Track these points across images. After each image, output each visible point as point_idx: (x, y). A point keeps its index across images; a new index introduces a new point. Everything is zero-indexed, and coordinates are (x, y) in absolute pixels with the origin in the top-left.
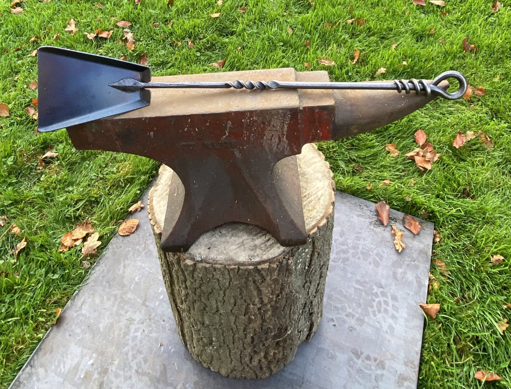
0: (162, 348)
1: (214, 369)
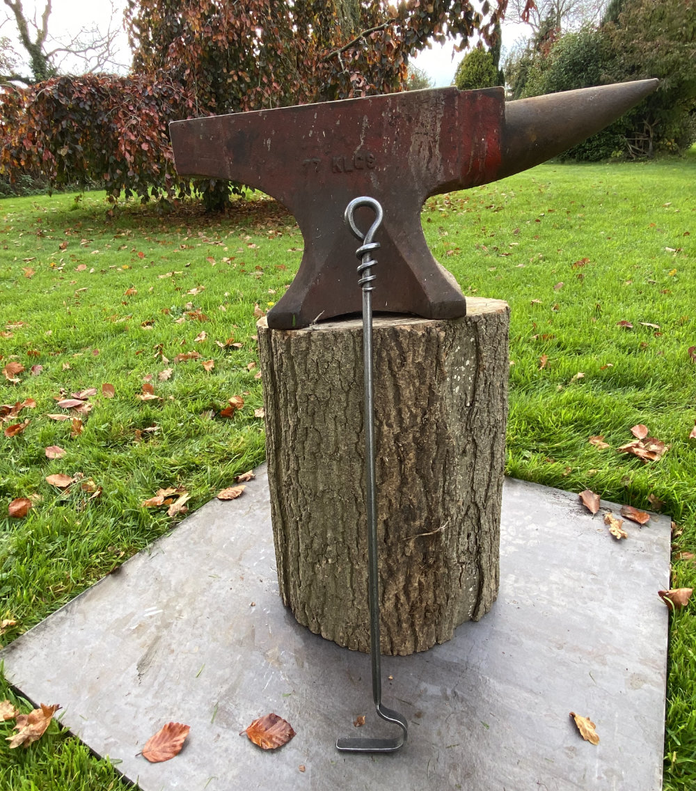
0: (254, 609)
1: (327, 631)
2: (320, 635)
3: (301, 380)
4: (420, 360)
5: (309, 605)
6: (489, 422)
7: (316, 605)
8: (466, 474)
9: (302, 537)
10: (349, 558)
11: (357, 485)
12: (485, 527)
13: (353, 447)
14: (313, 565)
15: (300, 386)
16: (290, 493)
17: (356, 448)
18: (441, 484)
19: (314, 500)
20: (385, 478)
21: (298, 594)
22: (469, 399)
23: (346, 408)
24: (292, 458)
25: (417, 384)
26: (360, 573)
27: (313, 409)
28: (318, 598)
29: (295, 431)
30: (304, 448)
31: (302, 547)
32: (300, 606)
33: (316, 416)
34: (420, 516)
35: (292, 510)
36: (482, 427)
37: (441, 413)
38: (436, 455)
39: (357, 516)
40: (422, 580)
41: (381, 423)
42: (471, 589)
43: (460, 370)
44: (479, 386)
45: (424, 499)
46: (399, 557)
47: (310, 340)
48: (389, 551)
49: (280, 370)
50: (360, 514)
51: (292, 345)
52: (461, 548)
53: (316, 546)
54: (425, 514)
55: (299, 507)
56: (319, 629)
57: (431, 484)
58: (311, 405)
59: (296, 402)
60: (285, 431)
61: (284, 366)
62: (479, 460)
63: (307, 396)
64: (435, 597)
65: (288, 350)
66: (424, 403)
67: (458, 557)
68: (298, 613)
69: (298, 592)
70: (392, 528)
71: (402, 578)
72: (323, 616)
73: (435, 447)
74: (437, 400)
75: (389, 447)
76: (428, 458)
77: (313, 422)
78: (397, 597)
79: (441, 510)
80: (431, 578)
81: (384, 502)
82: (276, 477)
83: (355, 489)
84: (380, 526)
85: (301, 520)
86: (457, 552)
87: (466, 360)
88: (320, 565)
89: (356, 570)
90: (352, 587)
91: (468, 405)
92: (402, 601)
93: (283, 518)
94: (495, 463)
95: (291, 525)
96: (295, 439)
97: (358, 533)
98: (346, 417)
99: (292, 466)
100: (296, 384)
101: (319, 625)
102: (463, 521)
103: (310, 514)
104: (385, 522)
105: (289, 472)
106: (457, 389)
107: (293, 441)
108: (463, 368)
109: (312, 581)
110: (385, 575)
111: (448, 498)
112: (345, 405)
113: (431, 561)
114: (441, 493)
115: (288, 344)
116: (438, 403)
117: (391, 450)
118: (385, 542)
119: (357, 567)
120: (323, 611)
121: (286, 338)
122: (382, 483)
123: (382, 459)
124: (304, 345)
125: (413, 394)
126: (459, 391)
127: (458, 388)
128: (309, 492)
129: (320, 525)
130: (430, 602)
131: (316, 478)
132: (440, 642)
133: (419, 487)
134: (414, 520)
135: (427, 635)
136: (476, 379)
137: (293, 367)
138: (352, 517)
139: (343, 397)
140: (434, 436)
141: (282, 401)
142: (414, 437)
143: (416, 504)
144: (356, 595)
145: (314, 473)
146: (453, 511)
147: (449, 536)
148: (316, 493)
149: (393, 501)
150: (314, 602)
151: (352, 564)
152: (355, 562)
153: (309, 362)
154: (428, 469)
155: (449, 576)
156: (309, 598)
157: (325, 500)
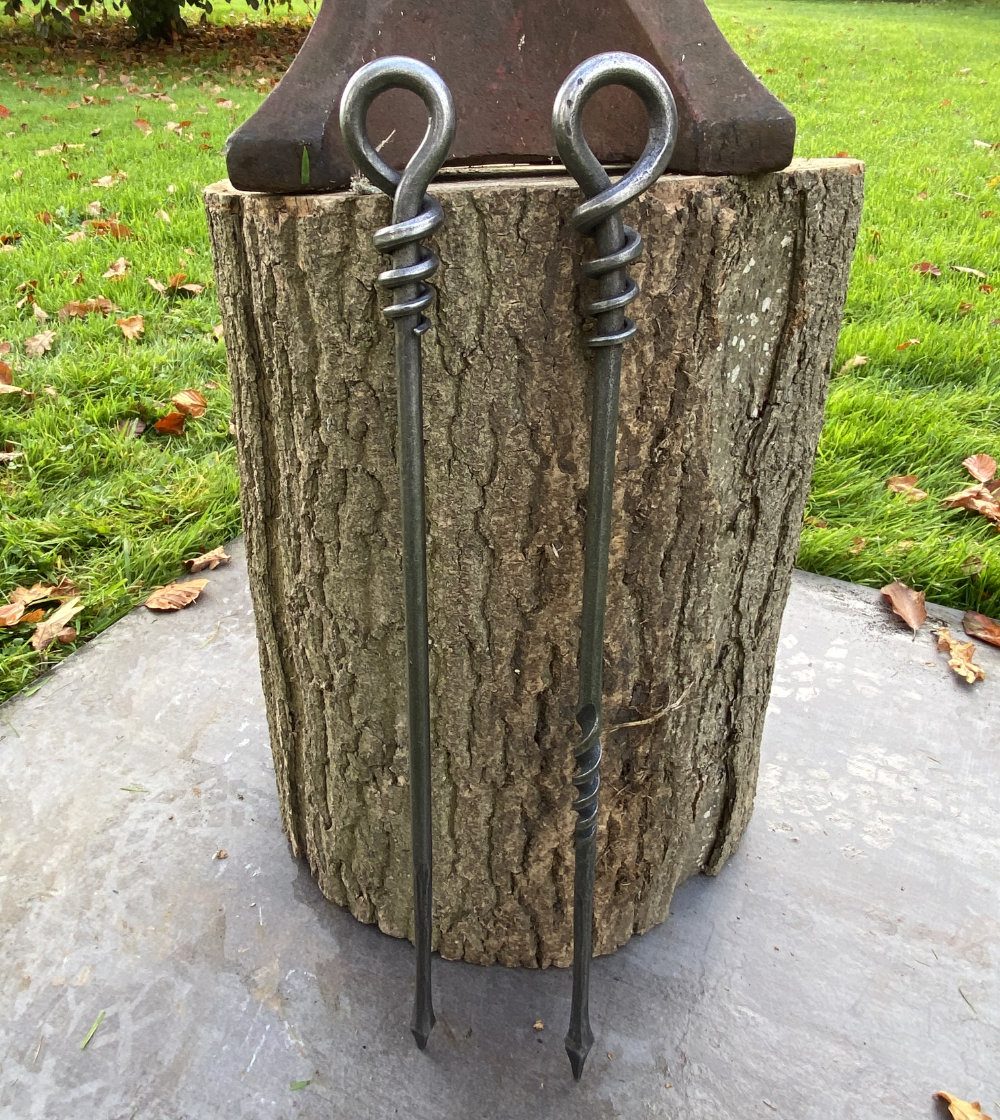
0: (223, 866)
1: (391, 920)
2: (374, 926)
3: (329, 340)
4: (663, 288)
5: (349, 866)
6: (790, 457)
7: (367, 869)
8: (727, 576)
9: (335, 725)
10: (449, 775)
11: (474, 611)
12: (750, 685)
13: (468, 519)
14: (360, 788)
15: (325, 357)
16: (304, 625)
17: (476, 522)
18: (677, 606)
19: (365, 646)
20: (547, 595)
21: (326, 844)
22: (758, 400)
23: (453, 419)
24: (307, 544)
25: (650, 356)
26: (473, 807)
27: (363, 421)
28: (371, 855)
29: (314, 477)
30: (338, 521)
31: (333, 747)
32: (331, 868)
33: (370, 438)
34: (625, 682)
35: (307, 663)
36: (776, 468)
37: (699, 434)
38: (675, 540)
39: (471, 684)
40: (617, 817)
41: (546, 459)
42: (707, 814)
43: (747, 324)
44: (787, 365)
45: (635, 642)
46: (567, 772)
47: (352, 223)
48: (545, 759)
49: (269, 315)
50: (479, 679)
51: (302, 238)
52: (702, 739)
53: (367, 747)
54: (634, 676)
55: (327, 658)
56: (373, 915)
57: (656, 608)
58: (355, 410)
59: (315, 400)
60: (289, 477)
61: (281, 301)
62: (759, 545)
63: (345, 385)
64: (641, 847)
65: (290, 253)
66: (660, 408)
67: (695, 759)
68: (326, 878)
69: (325, 838)
70: (556, 712)
71: (570, 816)
72: (382, 890)
73: (674, 519)
74: (693, 401)
75: (562, 522)
76: (656, 547)
77: (361, 455)
78: (558, 855)
79: (671, 663)
80: (636, 809)
81: (541, 652)
82: (268, 582)
83: (467, 622)
84: (529, 707)
85: (330, 687)
86: (694, 749)
87: (763, 296)
88: (378, 788)
89: (465, 800)
90: (452, 835)
91: (755, 413)
92: (568, 863)
93: (286, 676)
94: (785, 549)
95: (306, 698)
96: (314, 498)
97: (472, 721)
98: (451, 442)
99: (307, 564)
100: (314, 352)
101: (374, 909)
102: (712, 683)
103: (353, 676)
104: (541, 699)
105: (301, 577)
106: (734, 374)
107: (310, 502)
108: (754, 319)
109: (358, 819)
110: (532, 812)
111: (688, 637)
112: (451, 411)
113: (640, 777)
114: (675, 626)
115: (289, 236)
116: (695, 408)
117: (566, 529)
118: (537, 739)
119: (466, 794)
120: (382, 882)
121: (282, 218)
122: (538, 608)
123: (542, 551)
124: (334, 237)
125: (636, 383)
126: (739, 380)
127: (736, 371)
128: (351, 626)
129: (378, 702)
130: (630, 860)
131: (368, 595)
132: (642, 931)
133: (627, 617)
134: (610, 691)
135: (618, 923)
136: (779, 349)
137: (304, 304)
138: (457, 687)
139: (445, 390)
140: (674, 495)
141: (277, 398)
142: (627, 495)
143: (617, 656)
144: (461, 852)
145: (365, 582)
146: (696, 664)
147: (683, 719)
148: (368, 630)
149: (564, 649)
150: (360, 862)
151: (456, 788)
152: (461, 785)
153: (352, 288)
154: (654, 572)
155: (673, 800)
156: (351, 853)
157: (391, 648)
